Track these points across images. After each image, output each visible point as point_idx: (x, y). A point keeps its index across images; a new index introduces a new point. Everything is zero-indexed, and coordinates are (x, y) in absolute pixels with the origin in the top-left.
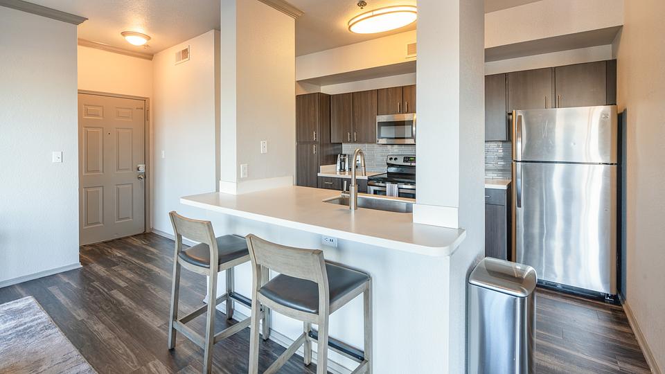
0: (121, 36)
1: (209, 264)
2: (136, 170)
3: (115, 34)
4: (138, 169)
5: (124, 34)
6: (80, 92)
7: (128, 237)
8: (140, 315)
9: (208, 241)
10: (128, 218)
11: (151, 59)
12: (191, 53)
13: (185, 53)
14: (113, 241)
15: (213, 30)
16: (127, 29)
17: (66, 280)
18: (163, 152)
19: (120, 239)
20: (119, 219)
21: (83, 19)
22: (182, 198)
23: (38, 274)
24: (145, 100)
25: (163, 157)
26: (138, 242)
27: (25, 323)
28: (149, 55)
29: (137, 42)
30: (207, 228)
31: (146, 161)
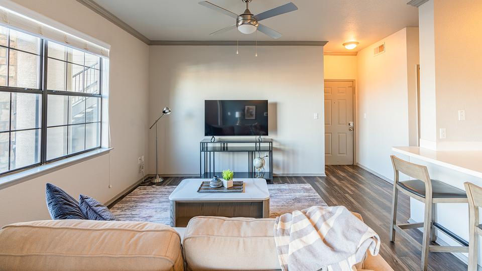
0: (343, 46)
1: (425, 195)
2: (348, 124)
3: (339, 46)
4: (349, 125)
5: (344, 45)
6: (325, 81)
7: (344, 165)
8: (366, 214)
9: (423, 179)
10: (344, 154)
11: (356, 55)
12: (386, 47)
13: (382, 48)
14: (336, 166)
15: (405, 28)
16: (345, 42)
17: (321, 180)
18: (365, 114)
19: (340, 165)
20: (340, 154)
21: (326, 42)
22: (393, 147)
23: (309, 174)
24: (353, 81)
25: (365, 117)
26: (351, 170)
27: (312, 196)
28: (355, 53)
29: (351, 47)
30: (424, 170)
31: (354, 120)
